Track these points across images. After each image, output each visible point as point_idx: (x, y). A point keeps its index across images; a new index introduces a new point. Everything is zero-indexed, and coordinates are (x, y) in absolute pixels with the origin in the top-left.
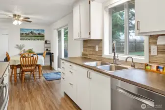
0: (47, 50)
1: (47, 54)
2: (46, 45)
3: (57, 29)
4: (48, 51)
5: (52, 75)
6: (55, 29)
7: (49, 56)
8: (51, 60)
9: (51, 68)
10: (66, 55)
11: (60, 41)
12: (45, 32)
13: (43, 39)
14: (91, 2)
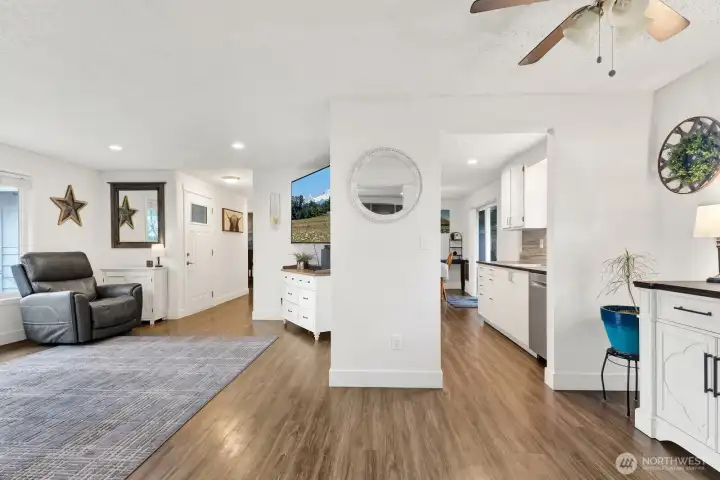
0: (455, 254)
1: (454, 262)
2: (453, 244)
3: (477, 209)
4: (456, 258)
5: (464, 302)
6: (472, 208)
7: (459, 266)
8: (464, 276)
9: (463, 292)
10: (494, 257)
11: (482, 237)
12: (451, 213)
13: (447, 231)
14: (526, 169)
